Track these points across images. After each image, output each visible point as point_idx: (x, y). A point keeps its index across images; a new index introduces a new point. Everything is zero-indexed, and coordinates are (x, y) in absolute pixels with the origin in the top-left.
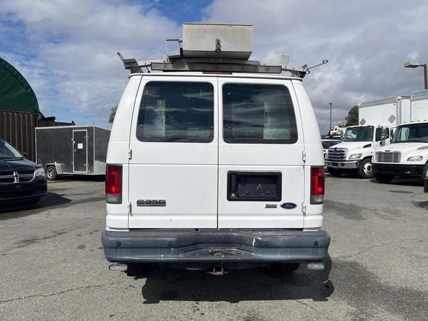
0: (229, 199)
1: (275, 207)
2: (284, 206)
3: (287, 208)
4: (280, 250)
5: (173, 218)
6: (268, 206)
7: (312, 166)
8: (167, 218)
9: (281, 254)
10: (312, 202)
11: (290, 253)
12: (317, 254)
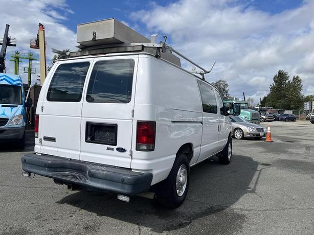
0: (87, 141)
1: (112, 149)
2: (118, 149)
3: (119, 151)
4: (101, 181)
5: (60, 150)
6: (108, 149)
7: (138, 121)
8: (56, 149)
9: (101, 183)
10: (138, 149)
11: (107, 184)
12: (124, 188)
